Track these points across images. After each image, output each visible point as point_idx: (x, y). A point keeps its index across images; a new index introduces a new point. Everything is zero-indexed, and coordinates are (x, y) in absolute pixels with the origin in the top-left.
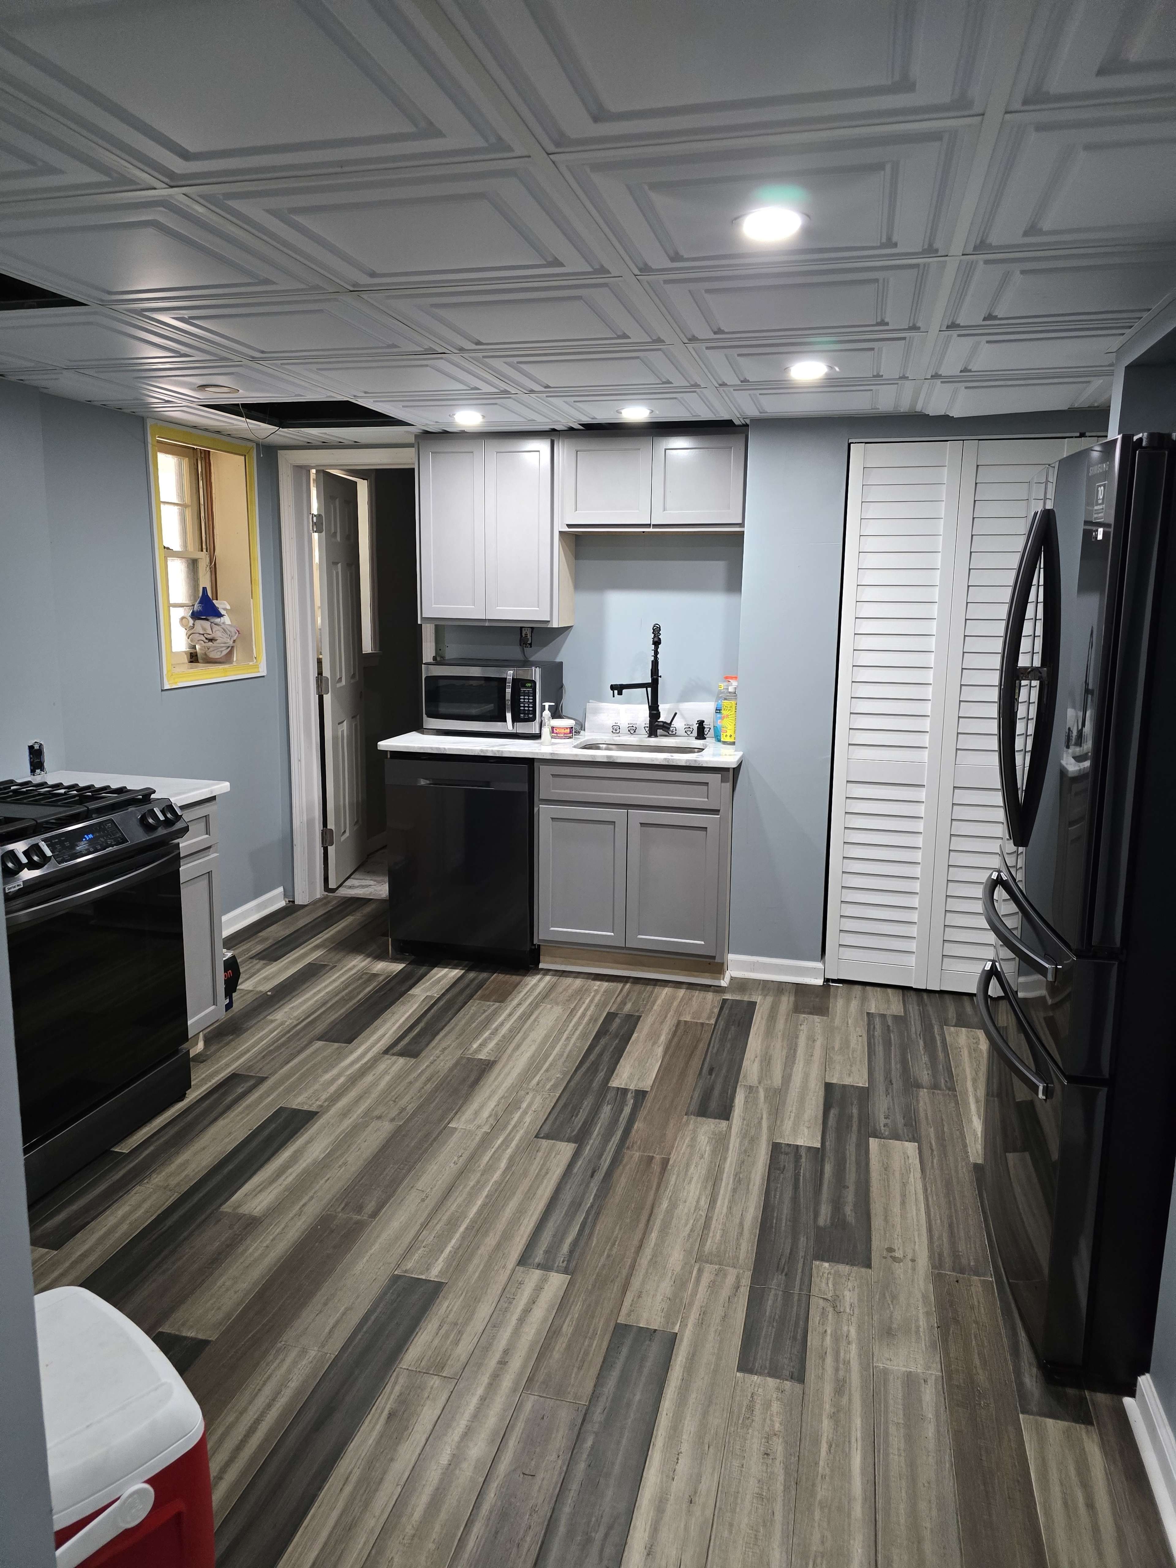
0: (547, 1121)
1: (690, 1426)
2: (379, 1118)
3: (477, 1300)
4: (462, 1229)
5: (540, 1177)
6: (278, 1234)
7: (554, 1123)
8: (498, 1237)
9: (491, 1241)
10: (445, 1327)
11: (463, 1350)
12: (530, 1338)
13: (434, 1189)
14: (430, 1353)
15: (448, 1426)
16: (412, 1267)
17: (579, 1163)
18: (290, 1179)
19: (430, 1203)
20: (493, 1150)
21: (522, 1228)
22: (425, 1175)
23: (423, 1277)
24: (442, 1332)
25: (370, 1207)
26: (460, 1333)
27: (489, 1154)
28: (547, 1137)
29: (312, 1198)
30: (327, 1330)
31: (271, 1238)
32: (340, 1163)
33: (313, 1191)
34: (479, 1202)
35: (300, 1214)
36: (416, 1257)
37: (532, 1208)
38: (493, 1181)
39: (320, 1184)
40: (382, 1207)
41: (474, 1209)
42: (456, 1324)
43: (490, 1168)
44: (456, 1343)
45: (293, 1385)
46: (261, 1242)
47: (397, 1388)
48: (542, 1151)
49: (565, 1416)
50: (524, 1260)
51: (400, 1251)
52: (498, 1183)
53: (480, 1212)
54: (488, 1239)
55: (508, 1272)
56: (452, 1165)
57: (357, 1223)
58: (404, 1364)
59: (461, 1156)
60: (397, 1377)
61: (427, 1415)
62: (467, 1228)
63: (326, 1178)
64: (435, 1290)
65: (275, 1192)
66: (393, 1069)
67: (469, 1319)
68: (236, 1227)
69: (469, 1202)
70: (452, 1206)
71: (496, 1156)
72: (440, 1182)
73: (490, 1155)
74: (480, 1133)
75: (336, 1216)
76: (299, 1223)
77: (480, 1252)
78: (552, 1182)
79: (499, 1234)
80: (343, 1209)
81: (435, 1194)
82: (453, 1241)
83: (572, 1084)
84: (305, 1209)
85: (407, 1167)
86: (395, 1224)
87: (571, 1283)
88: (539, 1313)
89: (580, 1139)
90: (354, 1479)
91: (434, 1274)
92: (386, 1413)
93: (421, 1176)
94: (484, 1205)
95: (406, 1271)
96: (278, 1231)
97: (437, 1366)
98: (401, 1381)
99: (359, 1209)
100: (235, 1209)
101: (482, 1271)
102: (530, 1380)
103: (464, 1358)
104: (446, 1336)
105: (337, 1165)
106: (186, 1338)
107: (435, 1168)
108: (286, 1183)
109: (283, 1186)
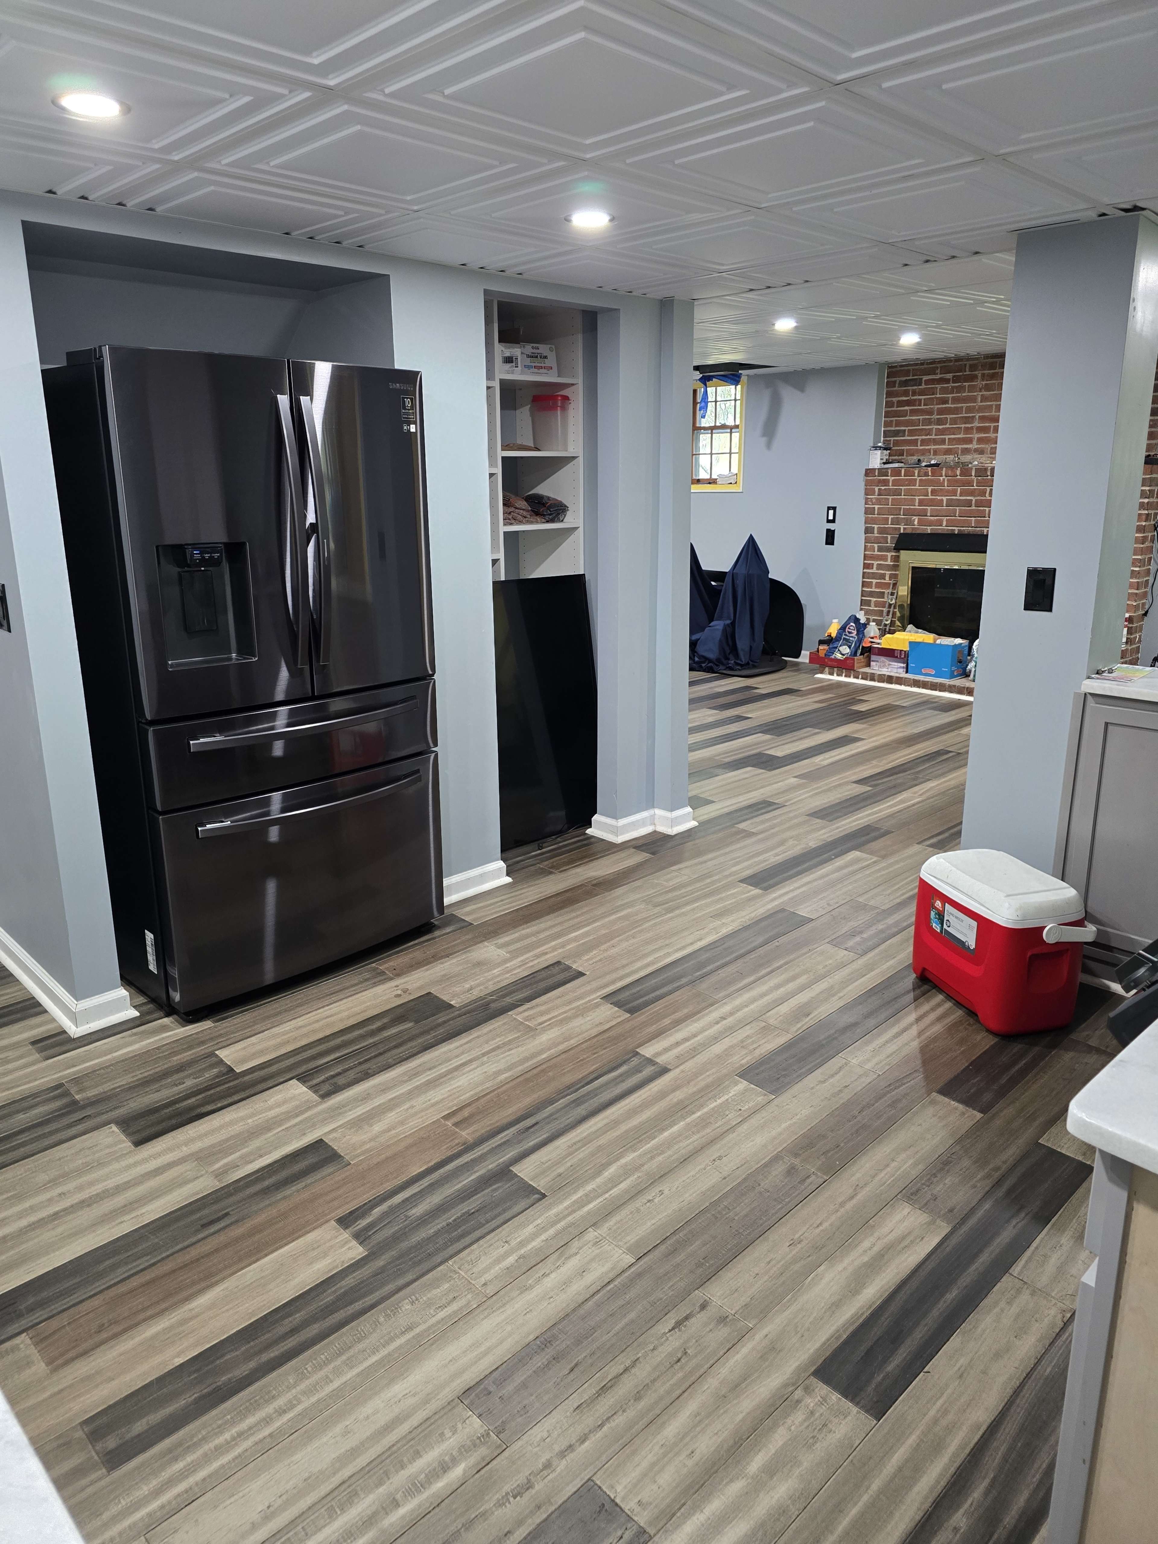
0: (515, 1213)
1: (639, 964)
2: (723, 1320)
3: (719, 1056)
4: (699, 1114)
5: (586, 1141)
6: (881, 1170)
7: (510, 1208)
8: (671, 1097)
9: (679, 1095)
10: (751, 1048)
11: (747, 1031)
12: (696, 1025)
13: (703, 1166)
14: (770, 1037)
15: (774, 1001)
16: (758, 1096)
17: (531, 1144)
18: (866, 1244)
19: (714, 1152)
20: (607, 1195)
21: (644, 1097)
22: (704, 1189)
23: (752, 1086)
24: (755, 1046)
25: (779, 1169)
26: (742, 1041)
27: (615, 1191)
28: (533, 1190)
29: (842, 1204)
30: (841, 1074)
31: (889, 1169)
32: (799, 1246)
33: (839, 1214)
34: (666, 1134)
35: (857, 1188)
36: (751, 1104)
37: (621, 1112)
38: (636, 1154)
39: (829, 1222)
40: (766, 1165)
41: (675, 1128)
42: (742, 1047)
43: (627, 1172)
44: (748, 1037)
45: (870, 1048)
46: (900, 1168)
47: (799, 1025)
48: (555, 1173)
49: (703, 986)
50: (664, 1071)
51: (764, 1113)
52: (633, 1149)
53: (673, 1124)
54: (680, 1097)
55: (682, 1067)
56: (666, 1192)
57: (796, 1155)
58: (790, 1036)
59: (649, 1201)
60: (797, 1031)
61: (784, 1009)
62: (693, 1113)
63: (821, 1228)
64: (746, 1073)
65: (885, 1230)
66: (651, 1458)
67: (732, 1047)
68: (929, 1196)
69: (675, 1139)
70: (695, 1140)
71: (610, 1185)
72: (692, 1173)
73: (615, 1189)
74: (603, 1230)
75: (819, 1169)
76: (858, 1175)
77: (695, 1089)
78: (579, 1131)
79: (668, 1099)
80: (808, 1177)
81: (704, 1160)
82: (712, 1106)
83: (409, 1277)
84: (850, 1191)
85: (719, 1209)
86: (760, 1140)
87: (640, 1045)
88: (679, 1036)
89: (504, 1173)
90: (836, 997)
91: (743, 1084)
92: (810, 1017)
93: (708, 1190)
94: (663, 1130)
95: (765, 1095)
96: (883, 1175)
97: (767, 1029)
98: (795, 1029)
99: (791, 1171)
100: (933, 1222)
101: (701, 1075)
102: (712, 1005)
103: (748, 1027)
104: (753, 1042)
105: (803, 1244)
106: (959, 1101)
107: (687, 1195)
108: (872, 1239)
109: (876, 1234)
